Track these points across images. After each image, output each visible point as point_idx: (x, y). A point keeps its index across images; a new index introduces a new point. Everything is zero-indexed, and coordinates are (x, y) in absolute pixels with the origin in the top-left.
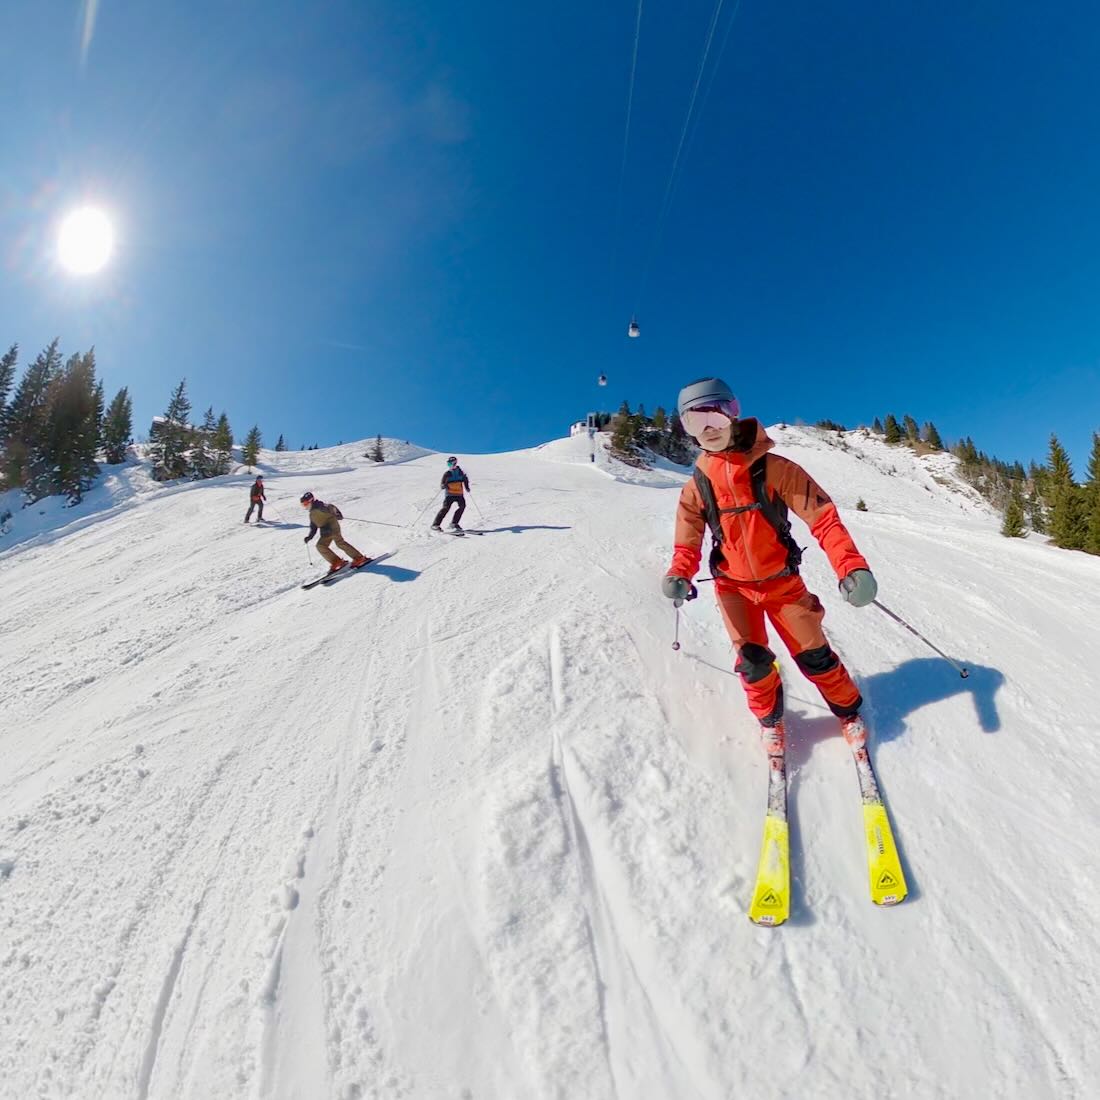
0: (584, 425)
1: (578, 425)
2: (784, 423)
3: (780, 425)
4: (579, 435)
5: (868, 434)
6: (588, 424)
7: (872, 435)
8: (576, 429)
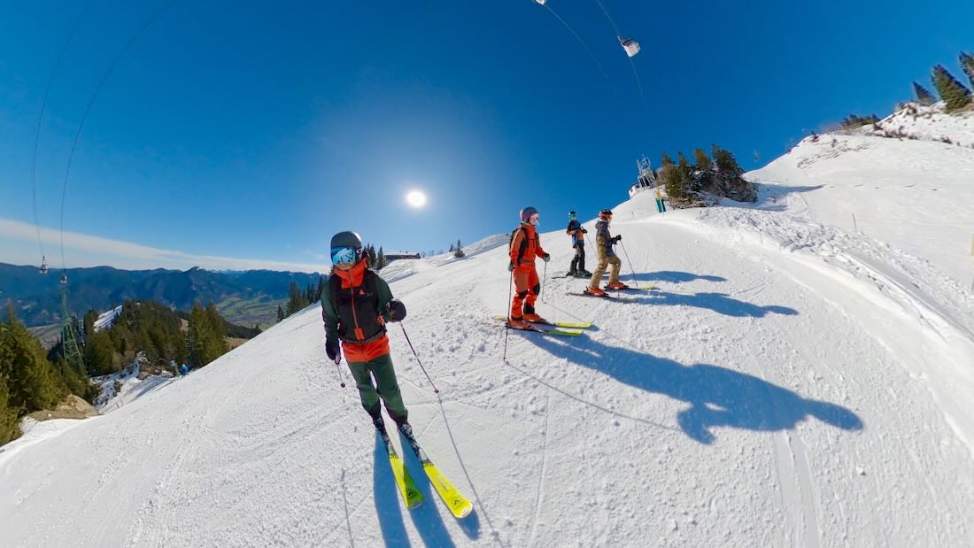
0: (638, 187)
1: (634, 188)
2: (813, 133)
3: (809, 138)
4: (637, 196)
5: (915, 111)
6: (640, 185)
7: (920, 110)
8: (633, 192)
